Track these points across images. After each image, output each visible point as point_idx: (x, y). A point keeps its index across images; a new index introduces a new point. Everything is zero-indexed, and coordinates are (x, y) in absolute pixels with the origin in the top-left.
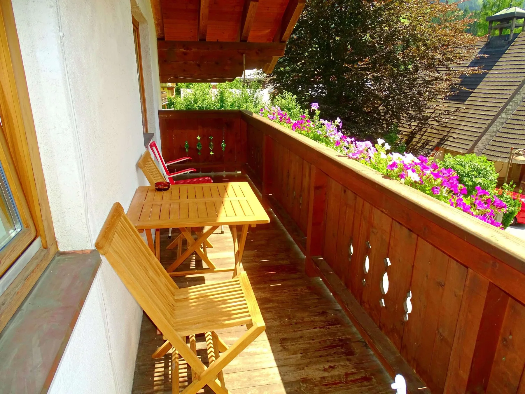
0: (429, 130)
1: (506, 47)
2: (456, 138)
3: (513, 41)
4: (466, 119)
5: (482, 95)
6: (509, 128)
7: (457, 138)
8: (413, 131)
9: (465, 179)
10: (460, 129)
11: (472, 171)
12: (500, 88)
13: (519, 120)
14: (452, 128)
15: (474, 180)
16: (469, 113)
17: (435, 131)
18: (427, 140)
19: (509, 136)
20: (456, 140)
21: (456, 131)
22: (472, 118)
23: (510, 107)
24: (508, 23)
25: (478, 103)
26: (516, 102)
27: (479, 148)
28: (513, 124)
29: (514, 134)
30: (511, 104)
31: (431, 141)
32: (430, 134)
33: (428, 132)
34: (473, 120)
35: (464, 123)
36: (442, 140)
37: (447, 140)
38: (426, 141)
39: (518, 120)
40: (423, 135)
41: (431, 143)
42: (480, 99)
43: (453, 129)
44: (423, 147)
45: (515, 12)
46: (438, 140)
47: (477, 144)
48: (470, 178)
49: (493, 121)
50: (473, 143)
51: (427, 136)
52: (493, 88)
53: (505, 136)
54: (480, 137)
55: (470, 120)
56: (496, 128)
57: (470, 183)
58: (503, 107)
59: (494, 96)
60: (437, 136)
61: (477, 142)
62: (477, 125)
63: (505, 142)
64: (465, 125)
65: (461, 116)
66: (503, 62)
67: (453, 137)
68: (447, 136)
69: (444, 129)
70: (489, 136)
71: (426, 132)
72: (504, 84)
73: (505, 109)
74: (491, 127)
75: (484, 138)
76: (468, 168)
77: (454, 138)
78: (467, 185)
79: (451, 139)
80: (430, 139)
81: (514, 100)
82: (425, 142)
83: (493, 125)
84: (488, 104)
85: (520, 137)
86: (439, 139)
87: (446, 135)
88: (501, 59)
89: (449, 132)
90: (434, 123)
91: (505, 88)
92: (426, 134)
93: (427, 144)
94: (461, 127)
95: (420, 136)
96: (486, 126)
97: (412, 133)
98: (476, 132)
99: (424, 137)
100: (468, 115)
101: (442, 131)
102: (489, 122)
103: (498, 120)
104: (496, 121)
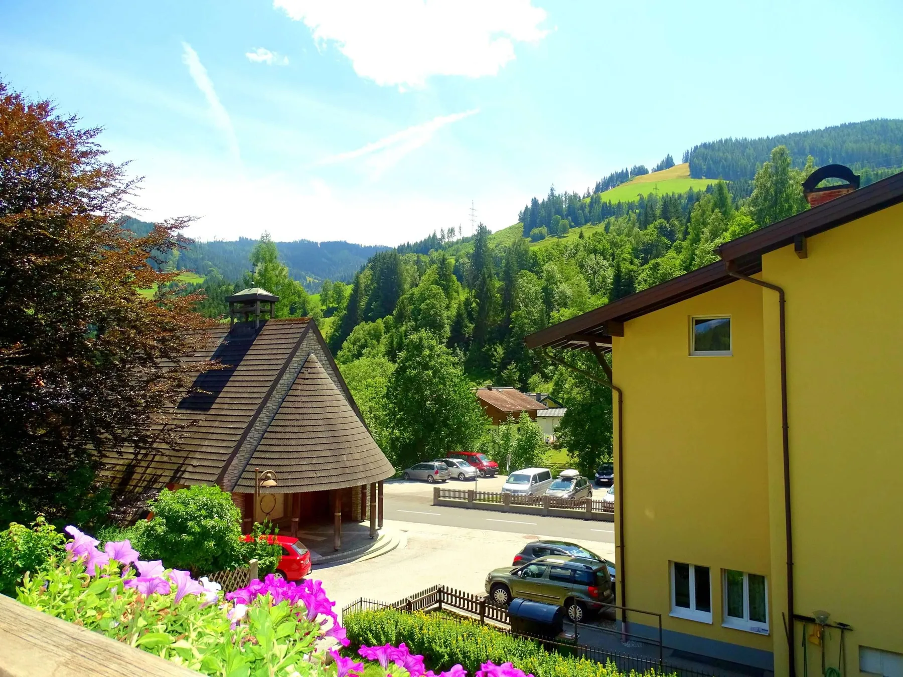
0: (157, 458)
1: (253, 337)
2: (197, 466)
3: (260, 329)
4: (210, 436)
5: (228, 401)
6: (267, 445)
7: (199, 466)
8: (132, 462)
9: (190, 524)
10: (202, 452)
11: (200, 510)
12: (249, 390)
13: (278, 432)
14: (191, 451)
15: (203, 522)
16: (213, 427)
17: (166, 459)
18: (155, 475)
19: (268, 455)
20: (197, 470)
21: (197, 456)
22: (217, 434)
23: (264, 415)
24: (252, 306)
25: (224, 413)
26: (270, 408)
27: (230, 478)
28: (271, 438)
29: (273, 452)
30: (264, 411)
31: (161, 476)
32: (158, 464)
33: (156, 462)
34: (218, 437)
35: (206, 443)
36: (177, 471)
37: (184, 471)
38: (153, 477)
39: (276, 432)
40: (147, 467)
41: (161, 479)
42: (226, 406)
43: (192, 453)
44: (149, 488)
45: (256, 294)
46: (171, 473)
47: (227, 472)
48: (197, 521)
49: (244, 436)
50: (219, 471)
51: (155, 468)
52: (241, 390)
53: (263, 456)
54: (229, 462)
55: (215, 437)
56: (250, 446)
57: (197, 529)
58: (254, 415)
59: (243, 401)
60: (168, 466)
61: (225, 469)
62: (224, 444)
63: (264, 465)
64: (208, 446)
65: (203, 433)
66: (251, 356)
67: (192, 465)
68: (183, 464)
69: (179, 454)
70: (243, 458)
71: (152, 461)
72: (254, 384)
73: (259, 419)
74: (244, 444)
75: (235, 462)
76: (192, 507)
77: (194, 467)
78: (193, 534)
79: (190, 469)
80: (159, 472)
81: (267, 405)
82: (151, 479)
83: (245, 442)
84: (236, 413)
85: (281, 455)
86: (173, 471)
87: (182, 462)
88: (249, 352)
89: (186, 458)
90: (164, 446)
91: (256, 390)
92: (153, 465)
93: (155, 482)
94: (204, 449)
95: (144, 469)
96: (235, 443)
97: (129, 465)
98: (223, 454)
99: (149, 471)
100: (212, 430)
101: (177, 457)
102: (238, 438)
103: (251, 434)
104: (248, 436)
